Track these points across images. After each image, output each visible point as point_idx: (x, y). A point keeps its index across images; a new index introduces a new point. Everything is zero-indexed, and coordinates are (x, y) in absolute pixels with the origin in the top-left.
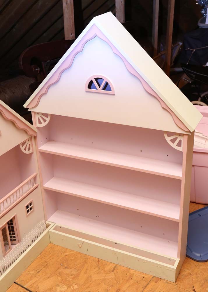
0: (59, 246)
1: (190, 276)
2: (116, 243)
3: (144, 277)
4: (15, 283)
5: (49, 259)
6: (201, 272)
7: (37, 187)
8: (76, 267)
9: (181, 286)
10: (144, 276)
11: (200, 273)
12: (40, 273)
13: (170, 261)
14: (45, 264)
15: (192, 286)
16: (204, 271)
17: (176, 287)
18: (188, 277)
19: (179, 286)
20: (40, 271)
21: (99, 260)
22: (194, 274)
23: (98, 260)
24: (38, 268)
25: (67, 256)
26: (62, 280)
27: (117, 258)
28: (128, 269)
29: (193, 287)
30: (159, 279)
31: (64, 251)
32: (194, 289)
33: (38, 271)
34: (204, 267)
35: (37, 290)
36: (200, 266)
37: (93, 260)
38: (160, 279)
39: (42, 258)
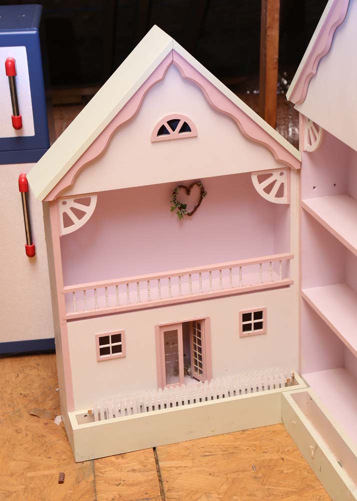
0: (291, 438)
4: (154, 449)
5: (246, 448)
7: (288, 286)
8: (276, 488)
12: (206, 458)
14: (231, 451)
20: (210, 455)
24: (212, 450)
25: (283, 461)
26: (226, 492)
31: (288, 450)
33: (207, 454)
35: (169, 480)
37: (318, 497)
39: (237, 439)
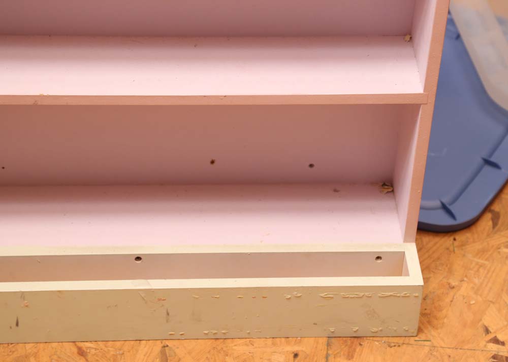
1: (452, 293)
2: (138, 258)
3: (296, 355)
6: (481, 266)
9: (443, 340)
10: (296, 348)
11: (478, 270)
13: (379, 261)
15: (481, 330)
16: (486, 260)
17: (427, 349)
18: (448, 300)
19: (435, 344)
21: (80, 349)
22: (462, 281)
23: (75, 350)
27: (168, 314)
28: (219, 342)
29: (487, 331)
30: (352, 343)
32: (491, 336)
34: (478, 246)
36: (462, 245)
38: (356, 341)
